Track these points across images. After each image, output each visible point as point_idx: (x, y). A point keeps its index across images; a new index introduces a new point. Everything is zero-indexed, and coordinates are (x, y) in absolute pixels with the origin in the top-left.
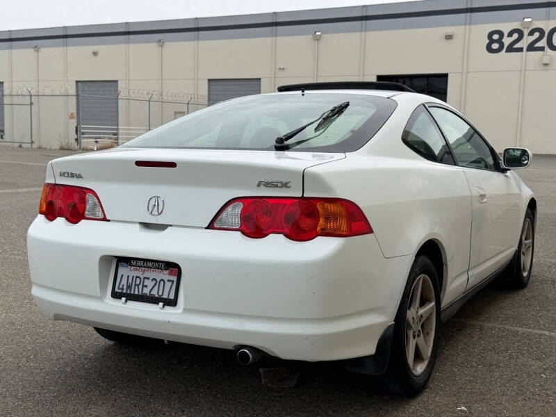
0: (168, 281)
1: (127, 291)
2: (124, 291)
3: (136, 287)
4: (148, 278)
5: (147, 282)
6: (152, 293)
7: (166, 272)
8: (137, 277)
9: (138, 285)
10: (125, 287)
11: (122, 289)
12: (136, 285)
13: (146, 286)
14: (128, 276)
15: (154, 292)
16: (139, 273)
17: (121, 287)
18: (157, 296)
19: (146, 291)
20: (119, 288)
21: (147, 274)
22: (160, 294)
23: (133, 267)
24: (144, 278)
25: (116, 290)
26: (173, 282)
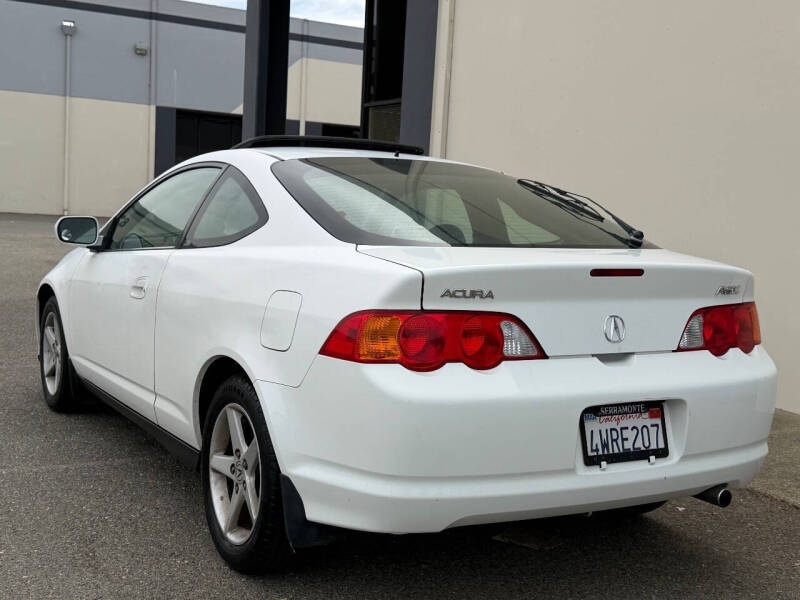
0: (652, 426)
1: (603, 451)
2: (600, 453)
3: (615, 444)
4: (627, 428)
5: (626, 434)
6: (636, 446)
7: (646, 415)
8: (612, 430)
9: (616, 440)
10: (600, 447)
11: (597, 450)
12: (613, 440)
13: (627, 439)
14: (600, 431)
15: (639, 444)
16: (613, 424)
17: (594, 448)
18: (643, 448)
19: (628, 445)
20: (592, 450)
21: (623, 423)
22: (647, 444)
23: (602, 418)
24: (622, 429)
25: (590, 454)
26: (657, 425)
